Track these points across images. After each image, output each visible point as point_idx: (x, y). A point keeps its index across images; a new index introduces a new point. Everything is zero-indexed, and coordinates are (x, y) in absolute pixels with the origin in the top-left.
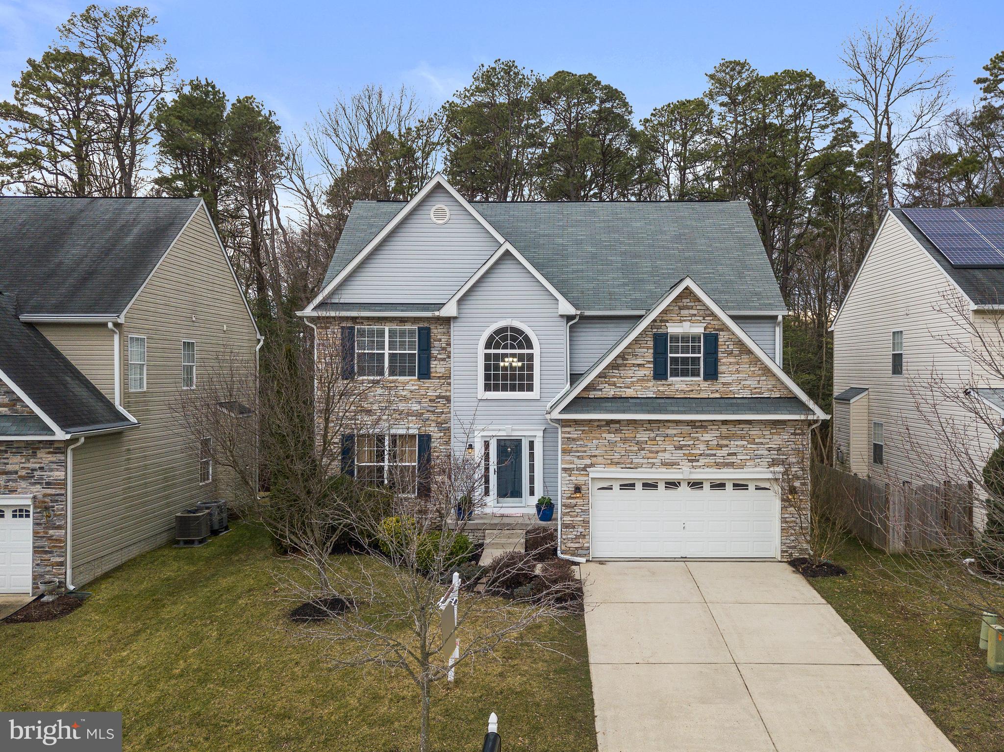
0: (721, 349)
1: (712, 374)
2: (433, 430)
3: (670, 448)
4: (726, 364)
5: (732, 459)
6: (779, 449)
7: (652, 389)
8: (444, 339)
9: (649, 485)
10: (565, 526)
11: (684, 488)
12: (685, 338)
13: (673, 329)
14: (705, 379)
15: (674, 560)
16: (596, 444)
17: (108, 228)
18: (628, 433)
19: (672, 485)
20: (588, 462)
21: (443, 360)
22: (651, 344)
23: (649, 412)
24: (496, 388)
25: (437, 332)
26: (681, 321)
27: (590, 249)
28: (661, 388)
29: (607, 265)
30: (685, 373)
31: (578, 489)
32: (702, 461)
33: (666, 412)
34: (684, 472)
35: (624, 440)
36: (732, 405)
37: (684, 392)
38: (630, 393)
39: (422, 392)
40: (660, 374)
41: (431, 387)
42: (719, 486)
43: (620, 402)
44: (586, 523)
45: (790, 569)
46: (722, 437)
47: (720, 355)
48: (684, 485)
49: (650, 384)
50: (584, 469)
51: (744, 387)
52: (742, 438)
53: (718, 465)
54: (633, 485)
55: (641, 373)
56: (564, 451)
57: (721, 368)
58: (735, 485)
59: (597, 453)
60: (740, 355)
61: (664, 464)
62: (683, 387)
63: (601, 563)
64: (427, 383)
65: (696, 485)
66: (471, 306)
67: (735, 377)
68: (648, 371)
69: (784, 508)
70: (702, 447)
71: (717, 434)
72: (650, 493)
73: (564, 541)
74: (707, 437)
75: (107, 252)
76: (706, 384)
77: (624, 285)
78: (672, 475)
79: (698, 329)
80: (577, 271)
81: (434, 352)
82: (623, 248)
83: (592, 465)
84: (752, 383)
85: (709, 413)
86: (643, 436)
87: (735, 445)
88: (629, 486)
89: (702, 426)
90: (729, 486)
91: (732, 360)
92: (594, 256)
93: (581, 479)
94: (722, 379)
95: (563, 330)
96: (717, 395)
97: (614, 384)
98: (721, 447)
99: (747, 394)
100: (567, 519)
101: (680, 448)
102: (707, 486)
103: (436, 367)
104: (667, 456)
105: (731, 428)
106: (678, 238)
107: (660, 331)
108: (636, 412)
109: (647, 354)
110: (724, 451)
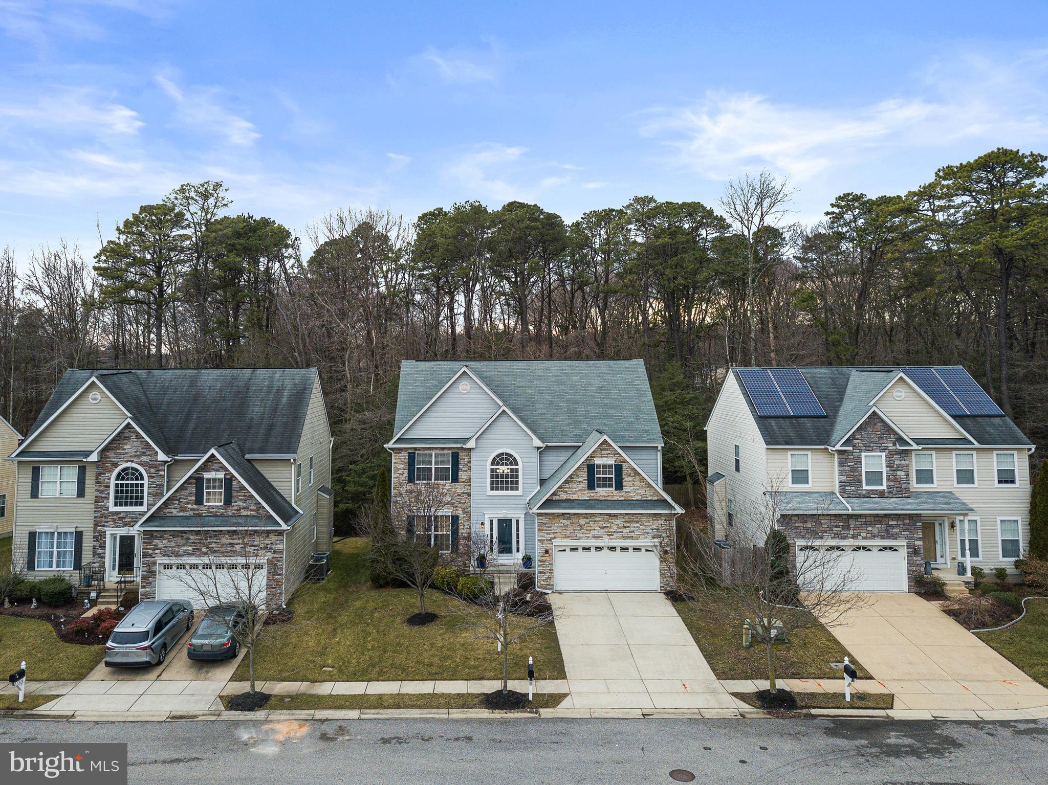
0: (624, 473)
1: (619, 487)
2: (460, 512)
3: (597, 528)
4: (627, 480)
5: (632, 534)
6: (658, 529)
7: (586, 495)
8: (466, 459)
9: (586, 549)
10: (540, 572)
11: (605, 550)
12: (604, 466)
13: (598, 461)
14: (616, 489)
15: (601, 592)
16: (556, 527)
17: (269, 392)
18: (574, 520)
19: (599, 548)
20: (552, 536)
21: (466, 471)
22: (586, 470)
23: (585, 509)
24: (497, 489)
25: (462, 455)
26: (602, 457)
27: (548, 397)
28: (592, 495)
29: (559, 409)
30: (605, 486)
31: (547, 552)
32: (615, 535)
33: (595, 509)
34: (605, 542)
35: (572, 524)
36: (631, 504)
37: (605, 497)
38: (575, 497)
39: (453, 490)
40: (591, 487)
41: (459, 488)
42: (625, 549)
43: (570, 503)
44: (551, 571)
45: (665, 597)
46: (625, 522)
47: (624, 476)
48: (605, 549)
49: (586, 492)
50: (550, 540)
51: (637, 494)
52: (637, 522)
53: (624, 538)
54: (577, 549)
55: (581, 486)
56: (539, 530)
57: (624, 483)
58: (634, 549)
59: (557, 531)
60: (635, 476)
61: (595, 537)
62: (604, 494)
63: (560, 593)
64: (457, 485)
65: (612, 548)
66: (483, 442)
67: (632, 488)
68: (584, 485)
69: (661, 562)
70: (615, 527)
71: (623, 520)
72: (587, 553)
73: (539, 580)
74: (618, 522)
75: (275, 410)
76: (617, 492)
77: (570, 424)
78: (599, 543)
79: (611, 462)
80: (542, 414)
81: (461, 466)
82: (568, 397)
83: (555, 538)
84: (642, 491)
85: (618, 509)
86: (582, 521)
87: (633, 526)
88: (575, 549)
89: (615, 516)
90: (631, 550)
91: (630, 479)
92: (551, 403)
93: (549, 546)
94: (626, 489)
95: (535, 455)
96: (623, 499)
97: (566, 492)
98: (625, 527)
99: (639, 498)
100: (541, 568)
101: (603, 528)
102: (618, 549)
103: (462, 475)
104: (595, 533)
105: (630, 516)
106: (601, 388)
107: (591, 463)
108: (579, 509)
109: (584, 475)
110: (628, 530)
